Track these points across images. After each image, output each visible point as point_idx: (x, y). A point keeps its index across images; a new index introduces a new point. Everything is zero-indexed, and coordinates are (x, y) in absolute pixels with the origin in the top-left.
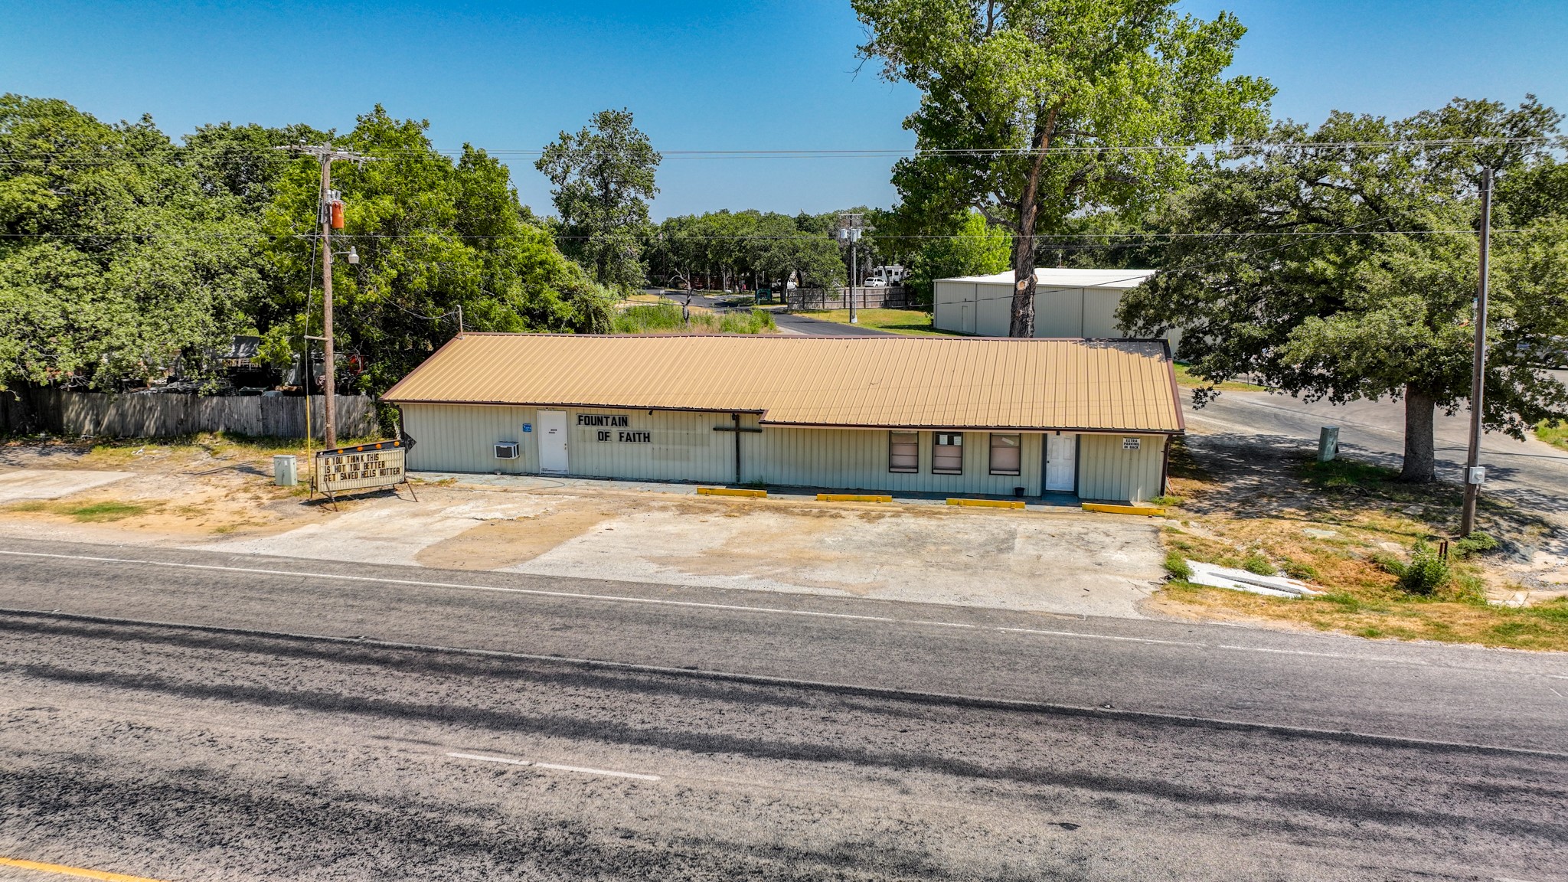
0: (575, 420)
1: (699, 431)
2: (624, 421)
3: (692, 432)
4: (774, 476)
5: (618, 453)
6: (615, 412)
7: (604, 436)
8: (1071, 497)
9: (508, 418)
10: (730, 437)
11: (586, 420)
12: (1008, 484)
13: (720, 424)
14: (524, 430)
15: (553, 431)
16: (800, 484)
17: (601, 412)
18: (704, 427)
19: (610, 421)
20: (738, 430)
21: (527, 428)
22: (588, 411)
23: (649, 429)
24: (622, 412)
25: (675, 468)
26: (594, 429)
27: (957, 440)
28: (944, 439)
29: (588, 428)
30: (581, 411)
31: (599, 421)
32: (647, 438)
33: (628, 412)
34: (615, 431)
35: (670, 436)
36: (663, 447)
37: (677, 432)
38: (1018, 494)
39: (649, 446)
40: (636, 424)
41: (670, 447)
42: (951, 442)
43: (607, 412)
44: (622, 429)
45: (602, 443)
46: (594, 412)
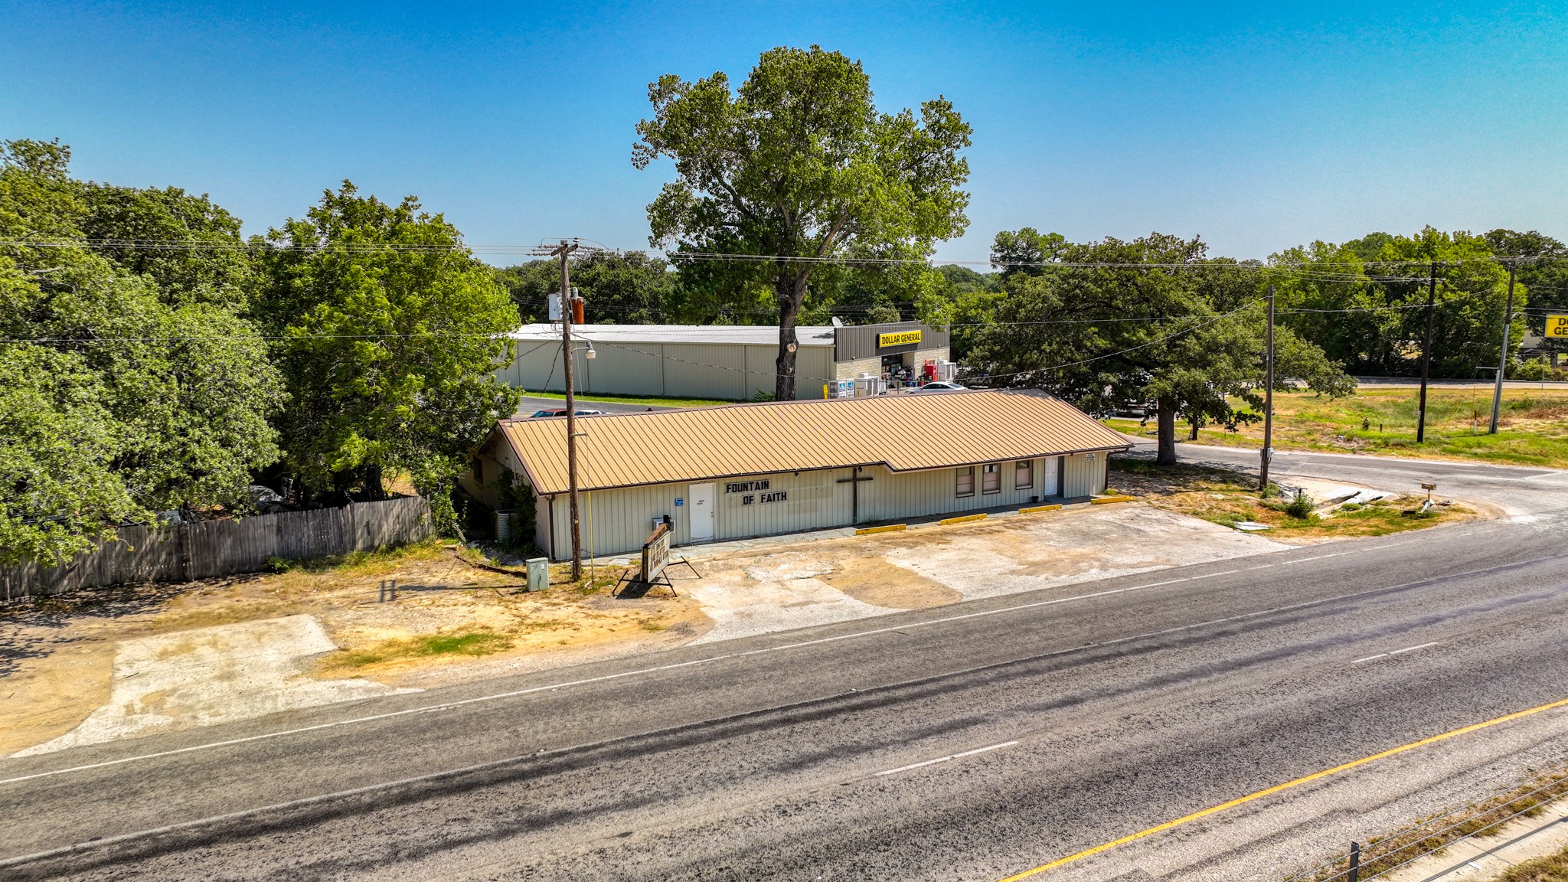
0: (723, 488)
1: (824, 485)
2: (766, 485)
3: (819, 487)
4: (882, 513)
5: (762, 514)
6: (757, 478)
7: (748, 500)
8: (1060, 497)
9: (660, 496)
10: (848, 486)
11: (733, 488)
12: (1025, 495)
13: (841, 477)
14: (676, 504)
15: (700, 502)
16: (898, 517)
17: (745, 479)
18: (829, 481)
19: (754, 486)
20: (855, 480)
21: (679, 502)
22: (733, 480)
23: (786, 489)
24: (763, 477)
25: (807, 520)
26: (740, 495)
27: (995, 468)
28: (987, 469)
29: (734, 495)
30: (728, 480)
31: (745, 487)
32: (784, 496)
33: (768, 476)
34: (757, 494)
35: (803, 492)
36: (797, 502)
37: (808, 488)
38: (1034, 501)
39: (785, 503)
40: (775, 487)
41: (802, 501)
42: (991, 470)
43: (751, 479)
44: (763, 492)
45: (746, 507)
46: (739, 480)
